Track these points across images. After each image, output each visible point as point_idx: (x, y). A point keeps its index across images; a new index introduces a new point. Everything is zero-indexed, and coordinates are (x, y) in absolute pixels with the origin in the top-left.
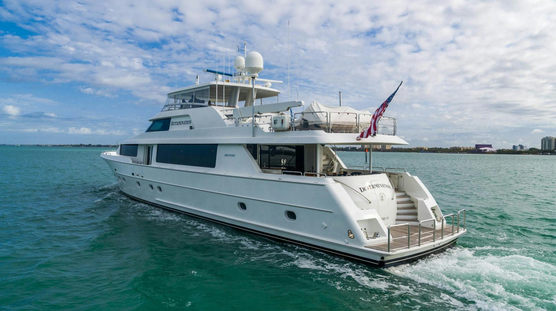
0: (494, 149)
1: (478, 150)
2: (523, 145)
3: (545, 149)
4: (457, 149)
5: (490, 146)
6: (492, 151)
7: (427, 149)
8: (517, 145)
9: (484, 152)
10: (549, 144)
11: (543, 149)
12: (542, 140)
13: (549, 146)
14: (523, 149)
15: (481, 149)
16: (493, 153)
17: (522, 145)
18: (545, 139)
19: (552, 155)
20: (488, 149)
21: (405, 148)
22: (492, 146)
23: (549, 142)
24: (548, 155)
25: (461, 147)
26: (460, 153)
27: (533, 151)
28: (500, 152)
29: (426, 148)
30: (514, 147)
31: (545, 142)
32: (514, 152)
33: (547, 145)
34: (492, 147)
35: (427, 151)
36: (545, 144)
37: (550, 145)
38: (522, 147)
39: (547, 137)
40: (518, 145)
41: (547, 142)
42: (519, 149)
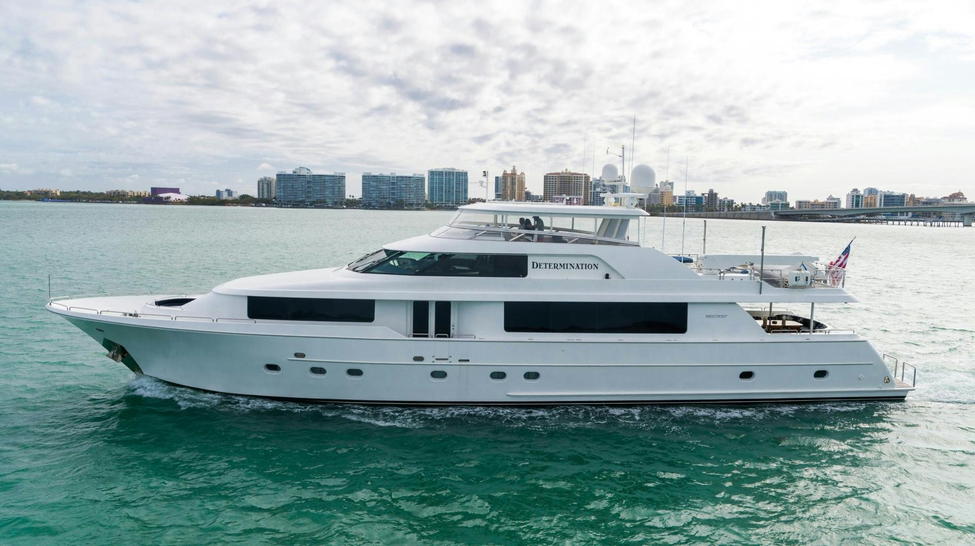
0: (183, 197)
1: (155, 197)
2: (232, 189)
3: (263, 196)
4: (120, 194)
5: (176, 191)
6: (179, 200)
7: (58, 194)
8: (222, 189)
9: (167, 200)
10: (268, 189)
11: (261, 197)
12: (259, 181)
13: (268, 193)
14: (232, 196)
15: (161, 195)
16: (181, 203)
17: (229, 190)
18: (263, 181)
19: (267, 206)
20: (173, 196)
21: (8, 192)
22: (180, 191)
23: (268, 185)
24: (263, 206)
25: (128, 191)
26: (123, 203)
27: (245, 200)
28: (193, 201)
29: (56, 191)
30: (218, 192)
31: (263, 186)
32: (217, 201)
33: (265, 190)
34: (180, 193)
35: (59, 199)
36: (263, 189)
37: (269, 191)
38: (229, 192)
39: (265, 178)
40: (224, 190)
41: (265, 186)
42: (225, 196)
